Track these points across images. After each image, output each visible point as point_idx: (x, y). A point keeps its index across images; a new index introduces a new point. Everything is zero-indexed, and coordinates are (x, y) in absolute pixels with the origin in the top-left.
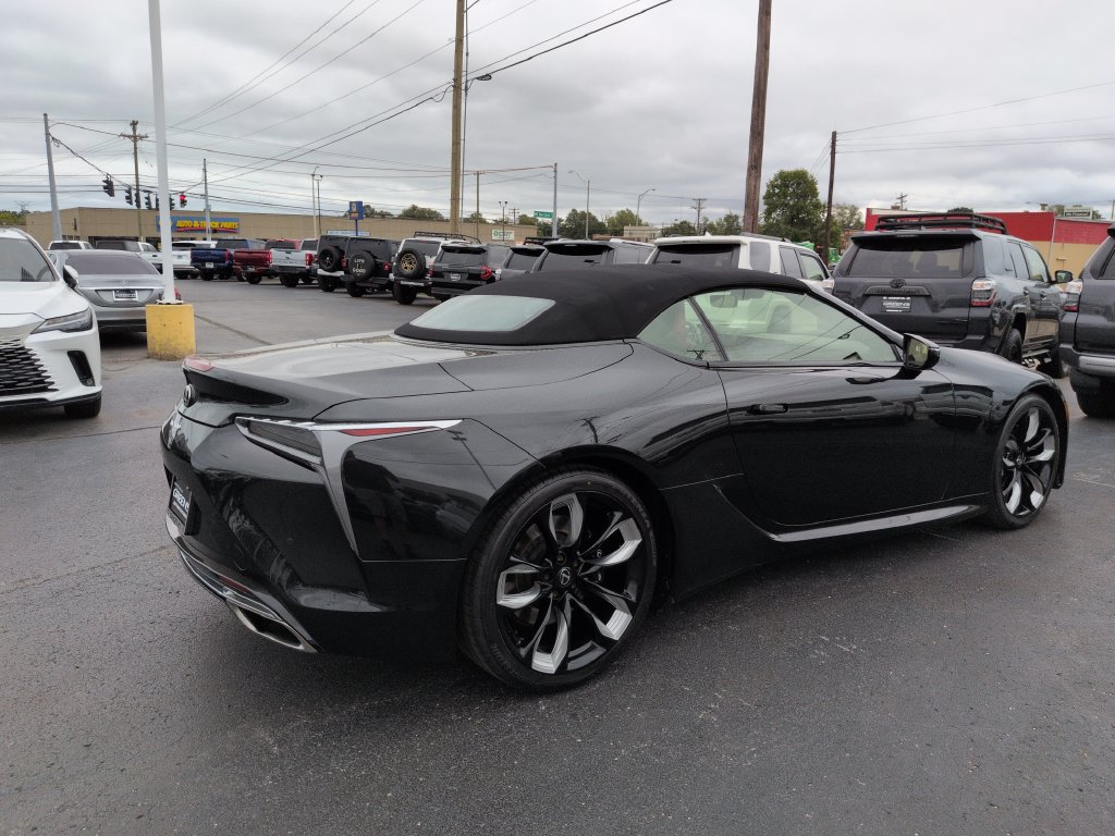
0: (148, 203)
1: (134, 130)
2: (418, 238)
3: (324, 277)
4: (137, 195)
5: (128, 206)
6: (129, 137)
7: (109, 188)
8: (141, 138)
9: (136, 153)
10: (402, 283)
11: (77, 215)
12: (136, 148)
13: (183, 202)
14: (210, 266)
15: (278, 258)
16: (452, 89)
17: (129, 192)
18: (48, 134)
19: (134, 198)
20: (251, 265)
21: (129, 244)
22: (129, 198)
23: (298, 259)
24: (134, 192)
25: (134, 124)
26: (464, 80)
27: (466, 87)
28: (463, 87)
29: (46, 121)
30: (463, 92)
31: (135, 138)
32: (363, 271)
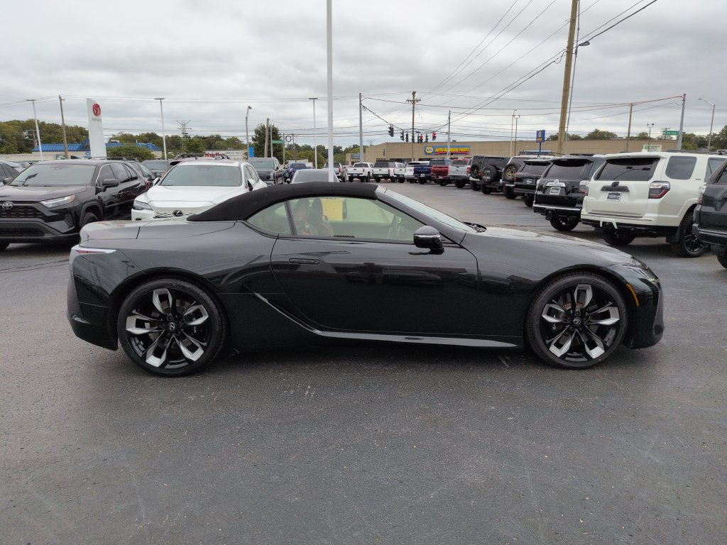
0: (413, 140)
1: (414, 97)
2: (521, 156)
3: (474, 182)
4: (407, 135)
5: (402, 141)
6: (411, 101)
7: (391, 132)
8: (417, 101)
9: (413, 110)
10: (507, 185)
11: (385, 147)
12: (414, 108)
13: (434, 137)
14: (423, 175)
15: (453, 171)
16: (566, 53)
17: (403, 134)
18: (361, 104)
19: (405, 137)
20: (441, 175)
21: (390, 163)
22: (402, 137)
23: (463, 171)
24: (405, 134)
25: (414, 93)
26: (575, 45)
27: (576, 51)
28: (574, 51)
29: (360, 97)
30: (574, 56)
31: (414, 102)
32: (489, 178)
